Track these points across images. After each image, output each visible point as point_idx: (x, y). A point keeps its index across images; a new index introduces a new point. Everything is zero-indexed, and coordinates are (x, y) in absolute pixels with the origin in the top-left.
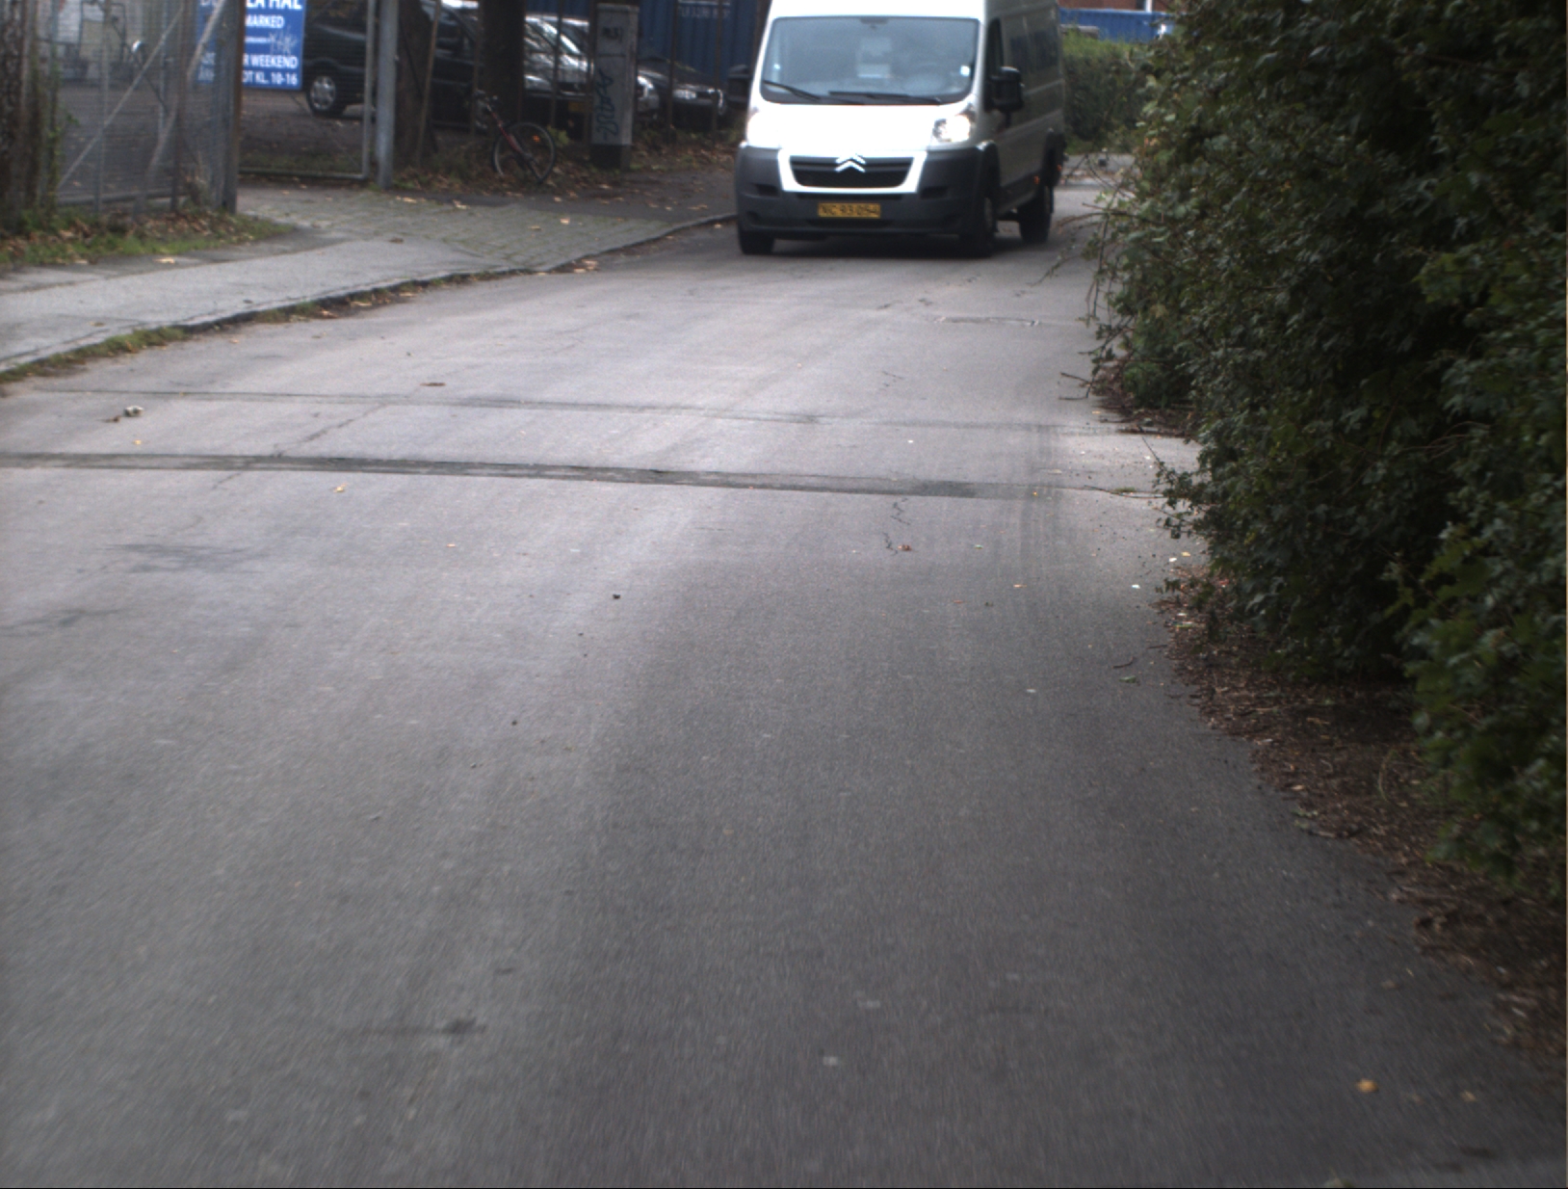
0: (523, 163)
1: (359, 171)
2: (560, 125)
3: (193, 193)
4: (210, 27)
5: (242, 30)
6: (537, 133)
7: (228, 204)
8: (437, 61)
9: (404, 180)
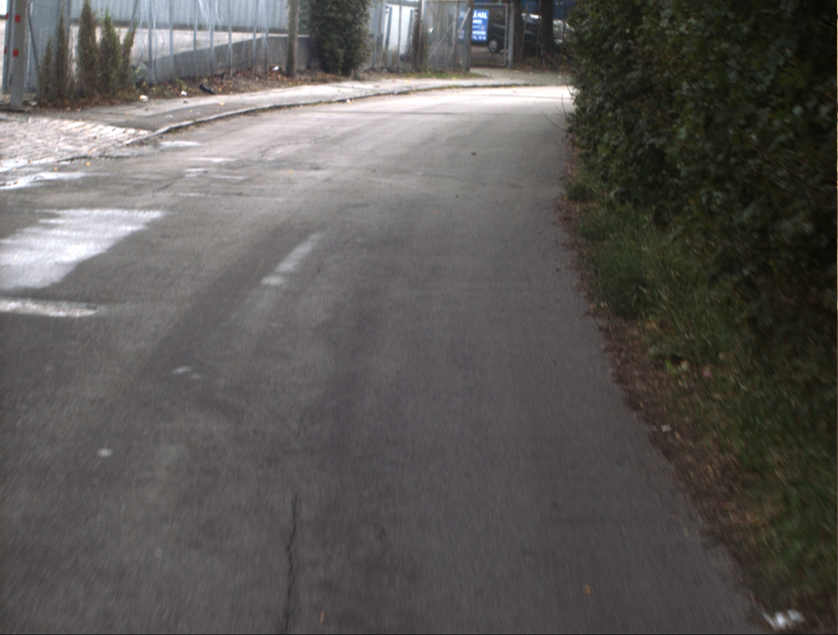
0: (551, 63)
1: (503, 63)
3: (459, 65)
4: (463, 23)
5: (471, 24)
6: (555, 54)
7: (468, 69)
8: (526, 35)
9: (516, 66)
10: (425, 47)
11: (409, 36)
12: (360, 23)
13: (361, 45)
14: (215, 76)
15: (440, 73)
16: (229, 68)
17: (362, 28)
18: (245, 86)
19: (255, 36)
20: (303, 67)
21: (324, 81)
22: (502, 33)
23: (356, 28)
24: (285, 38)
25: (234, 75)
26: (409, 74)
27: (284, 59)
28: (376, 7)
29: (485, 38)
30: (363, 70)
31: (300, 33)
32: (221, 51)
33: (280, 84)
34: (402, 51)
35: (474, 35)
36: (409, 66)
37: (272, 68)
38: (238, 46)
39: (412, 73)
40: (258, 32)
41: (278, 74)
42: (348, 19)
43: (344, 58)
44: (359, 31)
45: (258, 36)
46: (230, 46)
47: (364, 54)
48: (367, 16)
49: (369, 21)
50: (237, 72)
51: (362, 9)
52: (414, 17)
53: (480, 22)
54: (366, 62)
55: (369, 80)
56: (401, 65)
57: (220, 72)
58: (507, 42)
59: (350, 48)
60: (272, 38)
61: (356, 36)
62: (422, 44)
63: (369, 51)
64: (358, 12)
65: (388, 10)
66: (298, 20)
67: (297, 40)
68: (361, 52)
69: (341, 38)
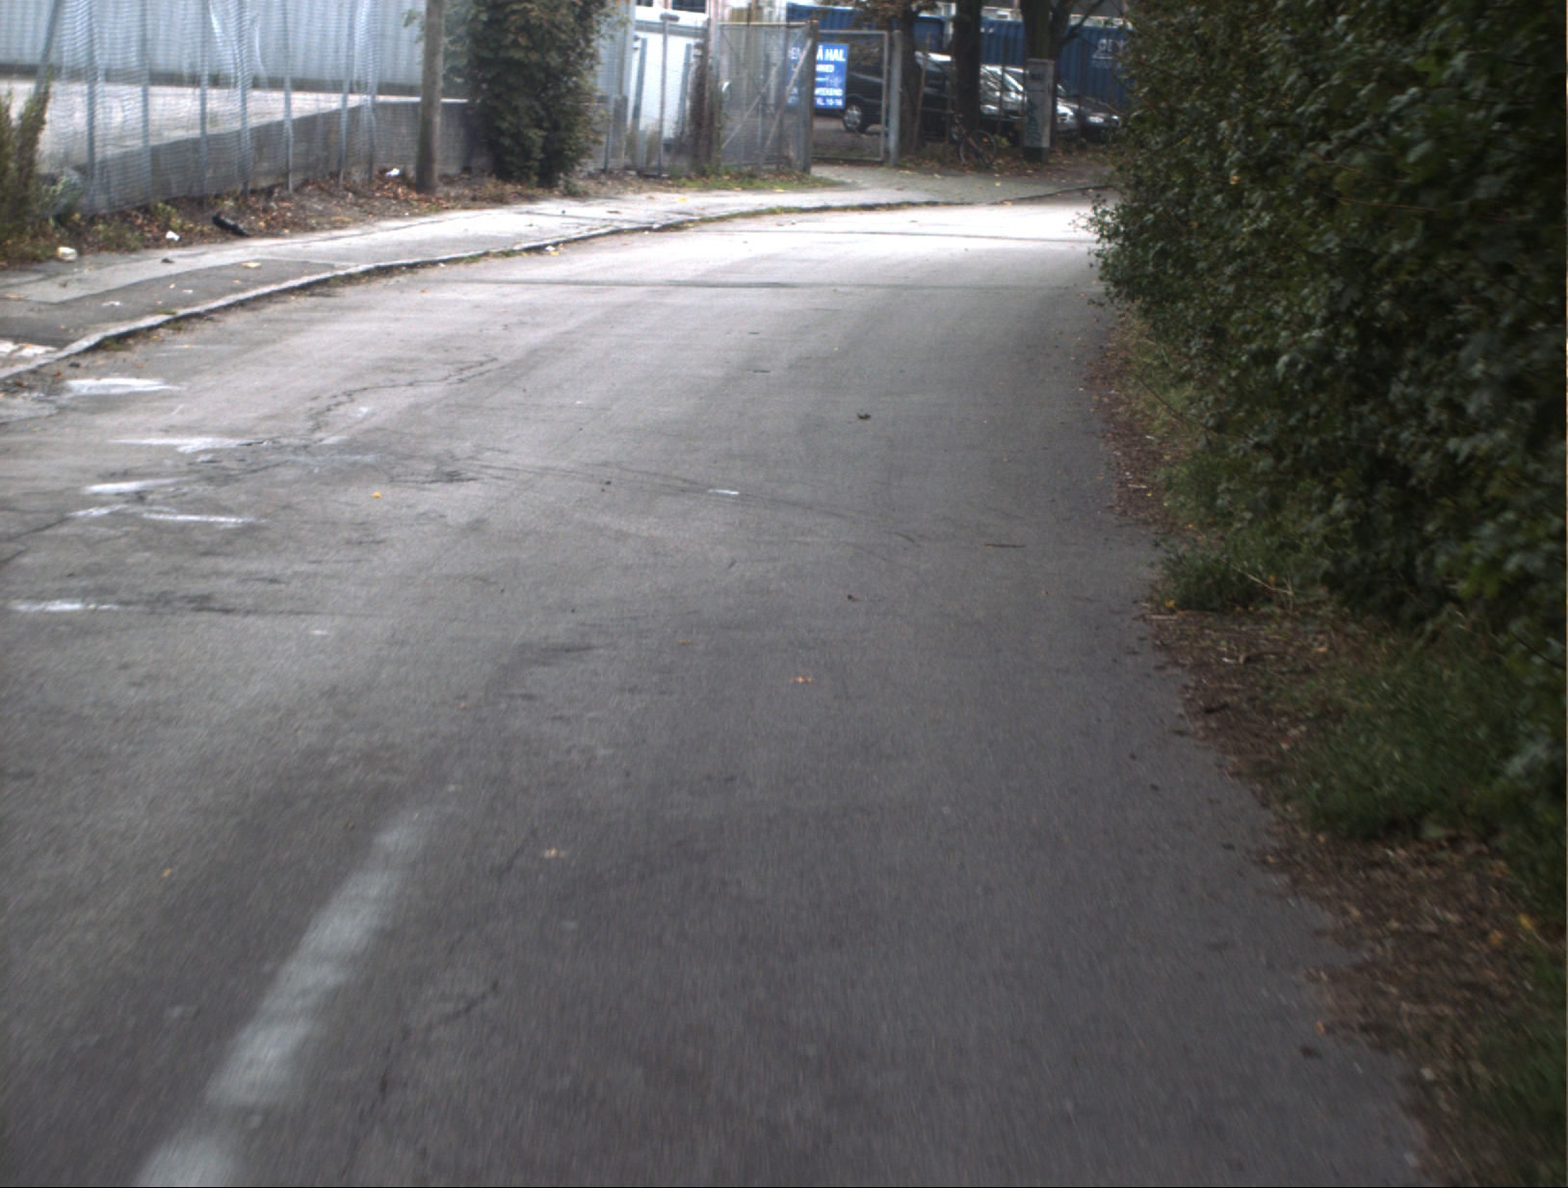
0: (978, 155)
1: (878, 156)
2: (1003, 134)
3: (788, 162)
4: (796, 70)
5: (814, 74)
6: (986, 136)
7: (806, 169)
8: (926, 95)
9: (905, 162)
10: (717, 125)
11: (682, 100)
12: (578, 74)
13: (581, 119)
14: (253, 192)
15: (748, 180)
16: (286, 175)
17: (582, 83)
18: (321, 214)
19: (345, 101)
20: (453, 170)
21: (499, 201)
22: (876, 91)
23: (570, 84)
24: (414, 105)
25: (296, 190)
26: (684, 180)
27: (412, 152)
28: (612, 37)
29: (840, 103)
30: (585, 174)
31: (447, 94)
32: (266, 136)
33: (401, 208)
34: (669, 132)
35: (819, 96)
36: (683, 163)
37: (384, 171)
38: (308, 125)
39: (689, 178)
40: (352, 92)
41: (399, 185)
42: (553, 64)
43: (544, 149)
44: (576, 91)
45: (354, 100)
46: (288, 125)
47: (587, 138)
48: (592, 56)
49: (598, 68)
50: (306, 183)
51: (582, 43)
52: (693, 60)
53: (829, 69)
54: (590, 157)
55: (597, 196)
56: (666, 161)
57: (264, 183)
58: (888, 112)
59: (556, 127)
60: (384, 106)
61: (569, 102)
62: (712, 115)
63: (598, 133)
64: (573, 50)
65: (638, 44)
66: (441, 66)
67: (439, 111)
68: (580, 135)
69: (537, 105)
